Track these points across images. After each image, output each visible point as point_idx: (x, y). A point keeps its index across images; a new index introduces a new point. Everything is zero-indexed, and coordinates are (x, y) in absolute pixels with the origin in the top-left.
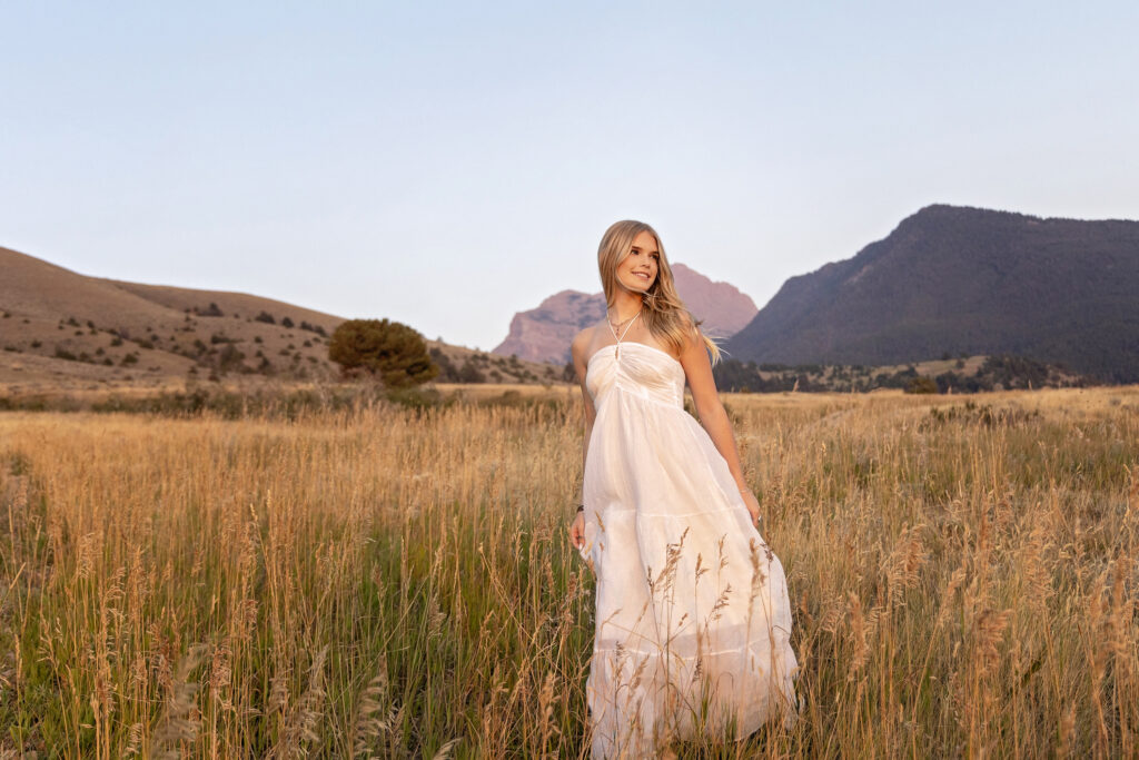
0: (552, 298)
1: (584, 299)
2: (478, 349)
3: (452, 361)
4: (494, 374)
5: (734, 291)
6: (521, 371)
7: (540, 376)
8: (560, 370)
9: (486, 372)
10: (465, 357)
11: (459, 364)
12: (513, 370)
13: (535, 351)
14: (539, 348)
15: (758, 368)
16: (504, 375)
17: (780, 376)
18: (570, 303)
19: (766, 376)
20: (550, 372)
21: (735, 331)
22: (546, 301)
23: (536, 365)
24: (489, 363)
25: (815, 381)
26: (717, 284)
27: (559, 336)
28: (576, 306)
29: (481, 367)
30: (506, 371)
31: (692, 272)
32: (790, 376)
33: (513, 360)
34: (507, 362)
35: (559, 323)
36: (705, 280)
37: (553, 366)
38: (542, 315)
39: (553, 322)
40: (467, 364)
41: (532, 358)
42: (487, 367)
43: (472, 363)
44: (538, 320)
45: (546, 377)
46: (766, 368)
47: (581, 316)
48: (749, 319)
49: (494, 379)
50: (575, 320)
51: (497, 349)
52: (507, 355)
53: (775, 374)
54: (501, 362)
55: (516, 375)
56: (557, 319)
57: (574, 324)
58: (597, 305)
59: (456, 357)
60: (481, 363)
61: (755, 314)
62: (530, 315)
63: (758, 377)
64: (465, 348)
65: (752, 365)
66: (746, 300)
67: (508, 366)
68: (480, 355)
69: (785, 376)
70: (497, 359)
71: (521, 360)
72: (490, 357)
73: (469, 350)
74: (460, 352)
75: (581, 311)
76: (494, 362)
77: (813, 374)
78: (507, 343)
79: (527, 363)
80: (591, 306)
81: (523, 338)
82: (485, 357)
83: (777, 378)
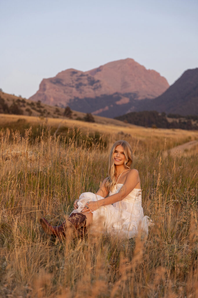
0: (63, 72)
1: (79, 74)
2: (20, 96)
3: (6, 102)
4: (28, 110)
5: (158, 75)
6: (42, 109)
7: (52, 113)
8: (63, 110)
9: (24, 109)
10: (13, 100)
11: (10, 104)
12: (38, 109)
13: (52, 100)
14: (54, 98)
15: (166, 116)
16: (33, 111)
17: (178, 121)
18: (72, 75)
19: (170, 120)
20: (57, 111)
21: (157, 96)
22: (59, 74)
23: (50, 107)
24: (25, 104)
25: (195, 124)
26: (149, 71)
27: (65, 92)
28: (75, 77)
29: (21, 106)
30: (34, 109)
31: (136, 63)
32: (182, 121)
33: (39, 103)
34: (35, 104)
35: (65, 86)
36: (143, 68)
37: (60, 108)
38: (57, 81)
39: (63, 85)
40: (14, 103)
41: (50, 103)
42: (24, 106)
43: (16, 103)
44: (54, 83)
45: (55, 113)
46: (170, 116)
47: (77, 83)
48: (164, 90)
49: (27, 113)
50: (74, 85)
51: (32, 97)
52: (35, 101)
53: (175, 120)
54: (32, 104)
55: (39, 111)
56: (64, 83)
57: (73, 87)
58: (86, 77)
59: (8, 100)
60: (21, 104)
61: (167, 87)
62: (51, 80)
63: (166, 121)
64: (14, 95)
65: (164, 114)
66: (164, 80)
67: (36, 107)
68: (21, 99)
69: (180, 121)
70: (30, 102)
71: (43, 104)
72: (26, 101)
73: (16, 97)
74: (11, 97)
75: (77, 80)
76: (28, 104)
77: (194, 121)
78: (38, 94)
79: (46, 105)
80: (83, 77)
81: (46, 92)
82: (24, 101)
83: (176, 122)
